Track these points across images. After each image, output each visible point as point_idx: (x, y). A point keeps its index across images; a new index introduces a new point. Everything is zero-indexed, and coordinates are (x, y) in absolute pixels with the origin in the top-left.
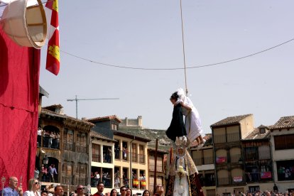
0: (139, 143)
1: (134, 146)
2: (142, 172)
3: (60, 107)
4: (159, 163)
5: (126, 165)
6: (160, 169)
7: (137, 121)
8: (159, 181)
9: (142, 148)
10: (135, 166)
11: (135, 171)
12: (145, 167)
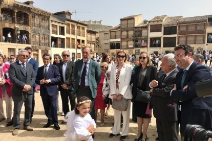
0: (81, 26)
1: (78, 27)
2: (83, 41)
3: (32, 2)
4: (93, 37)
5: (74, 37)
6: (93, 40)
7: (100, 22)
8: (93, 46)
9: (83, 29)
10: (79, 38)
11: (79, 41)
12: (85, 39)
